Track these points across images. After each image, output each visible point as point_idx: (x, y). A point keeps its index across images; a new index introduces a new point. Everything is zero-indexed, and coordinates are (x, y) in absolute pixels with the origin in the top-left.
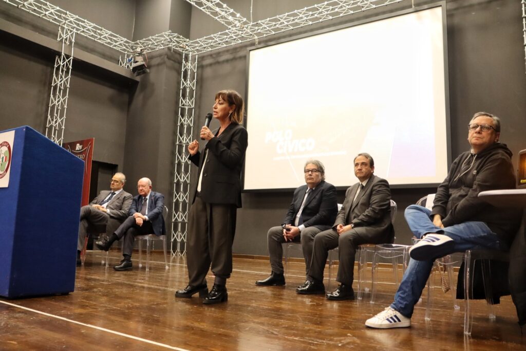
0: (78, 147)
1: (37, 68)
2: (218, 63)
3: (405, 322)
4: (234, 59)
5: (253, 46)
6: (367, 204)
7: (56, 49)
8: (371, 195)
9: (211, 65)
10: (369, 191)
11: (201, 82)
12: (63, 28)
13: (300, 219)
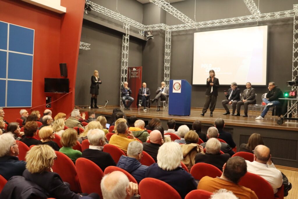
0: (134, 69)
1: (116, 39)
2: (179, 35)
3: (263, 119)
4: (186, 34)
5: (195, 31)
6: (250, 95)
7: (124, 32)
8: (251, 93)
9: (176, 35)
10: (250, 92)
11: (172, 42)
12: (125, 24)
13: (231, 97)
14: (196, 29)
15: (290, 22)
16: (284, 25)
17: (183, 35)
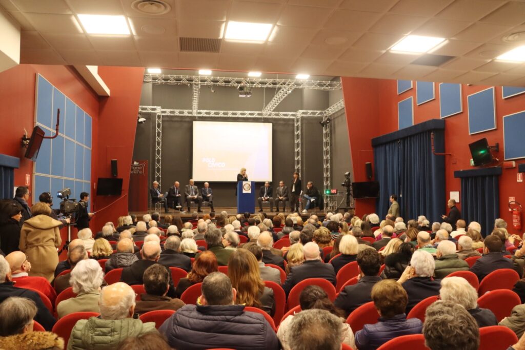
0: (135, 163)
14: (195, 117)
15: (291, 123)
16: (285, 124)
17: (177, 121)
